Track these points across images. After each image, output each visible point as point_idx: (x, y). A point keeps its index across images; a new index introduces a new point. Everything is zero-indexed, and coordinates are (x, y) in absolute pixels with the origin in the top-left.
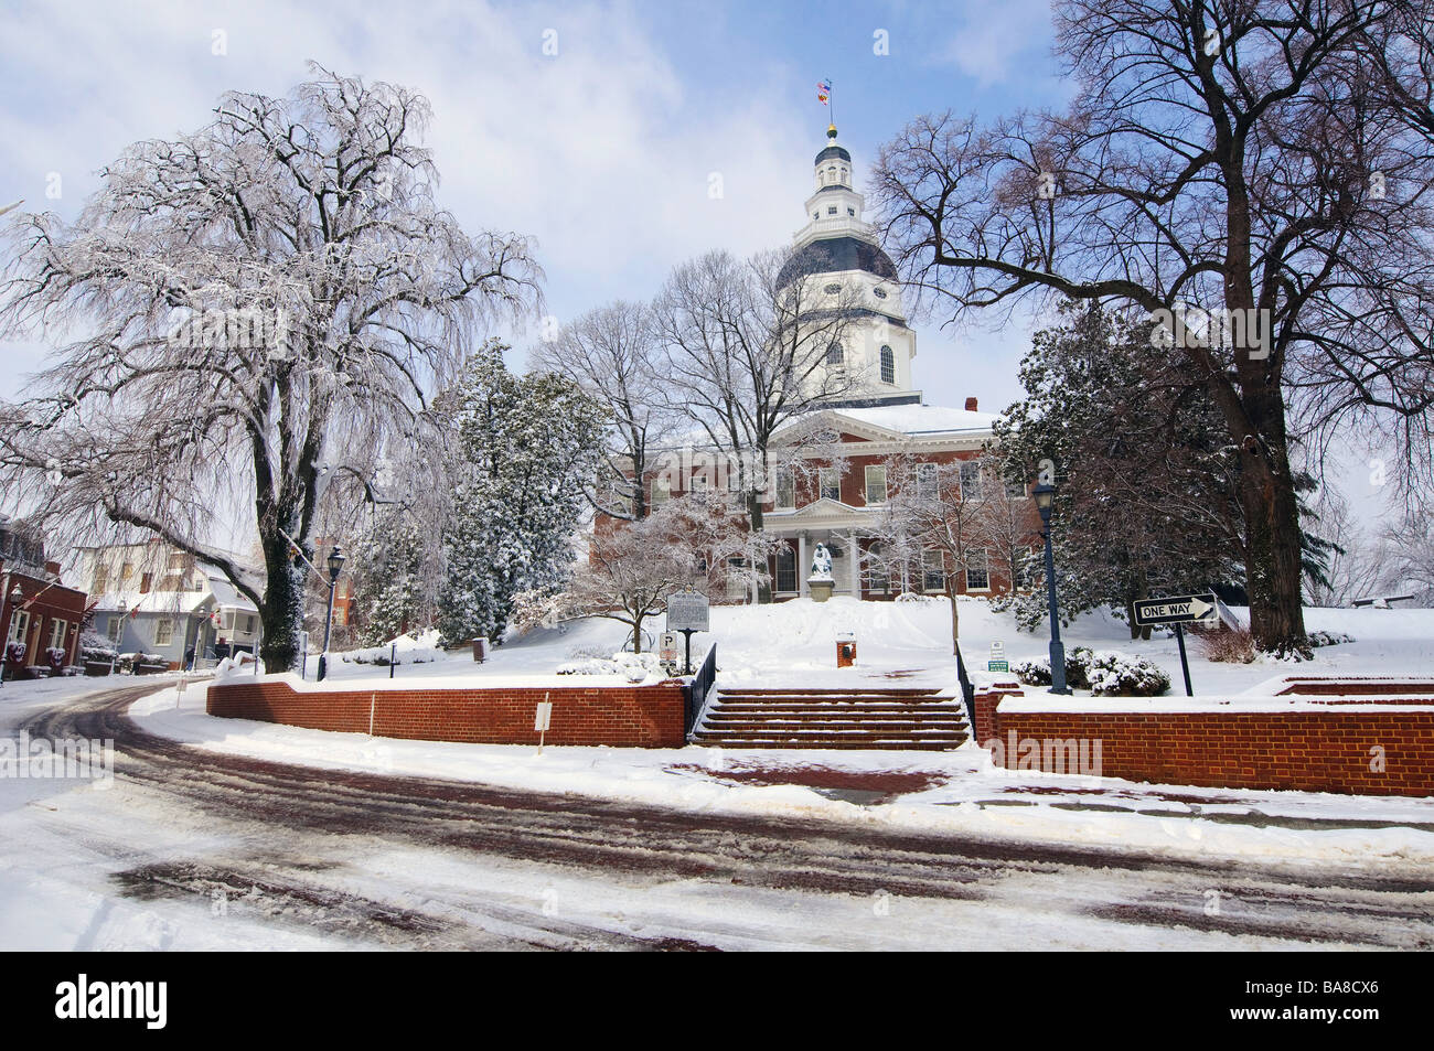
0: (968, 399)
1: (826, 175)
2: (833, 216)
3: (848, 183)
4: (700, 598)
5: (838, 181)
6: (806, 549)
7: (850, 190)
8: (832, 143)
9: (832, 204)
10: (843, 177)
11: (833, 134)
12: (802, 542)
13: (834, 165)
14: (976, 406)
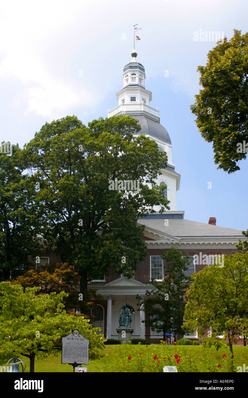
0: (211, 218)
1: (130, 79)
2: (133, 102)
3: (142, 84)
4: (83, 340)
5: (137, 82)
6: (112, 307)
7: (144, 88)
8: (134, 60)
9: (133, 95)
10: (140, 80)
11: (134, 55)
12: (110, 302)
13: (135, 73)
14: (215, 222)
